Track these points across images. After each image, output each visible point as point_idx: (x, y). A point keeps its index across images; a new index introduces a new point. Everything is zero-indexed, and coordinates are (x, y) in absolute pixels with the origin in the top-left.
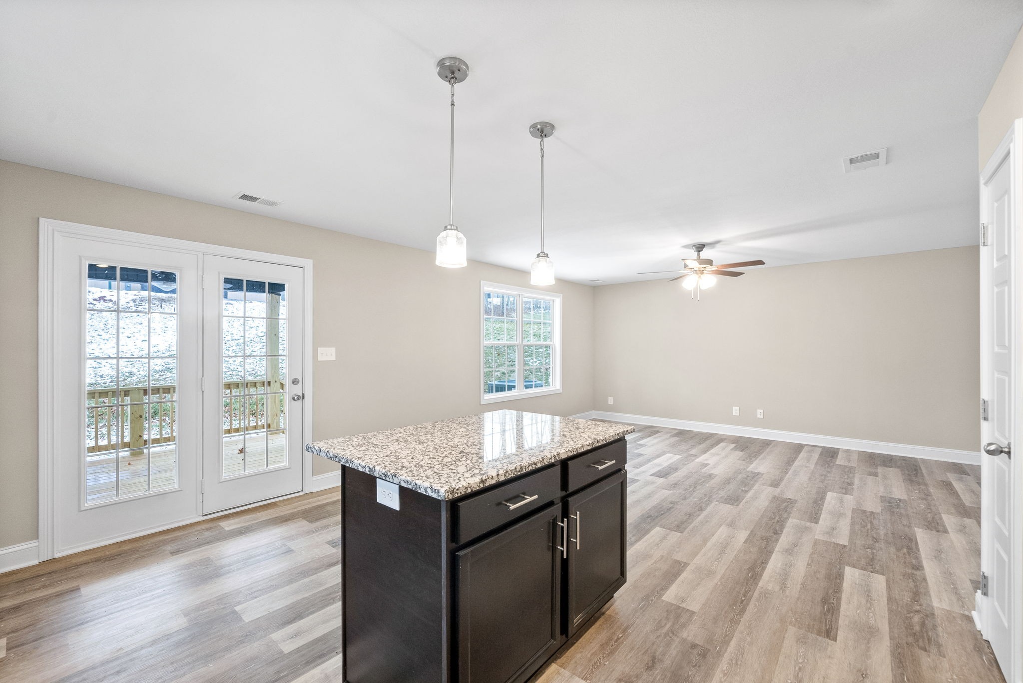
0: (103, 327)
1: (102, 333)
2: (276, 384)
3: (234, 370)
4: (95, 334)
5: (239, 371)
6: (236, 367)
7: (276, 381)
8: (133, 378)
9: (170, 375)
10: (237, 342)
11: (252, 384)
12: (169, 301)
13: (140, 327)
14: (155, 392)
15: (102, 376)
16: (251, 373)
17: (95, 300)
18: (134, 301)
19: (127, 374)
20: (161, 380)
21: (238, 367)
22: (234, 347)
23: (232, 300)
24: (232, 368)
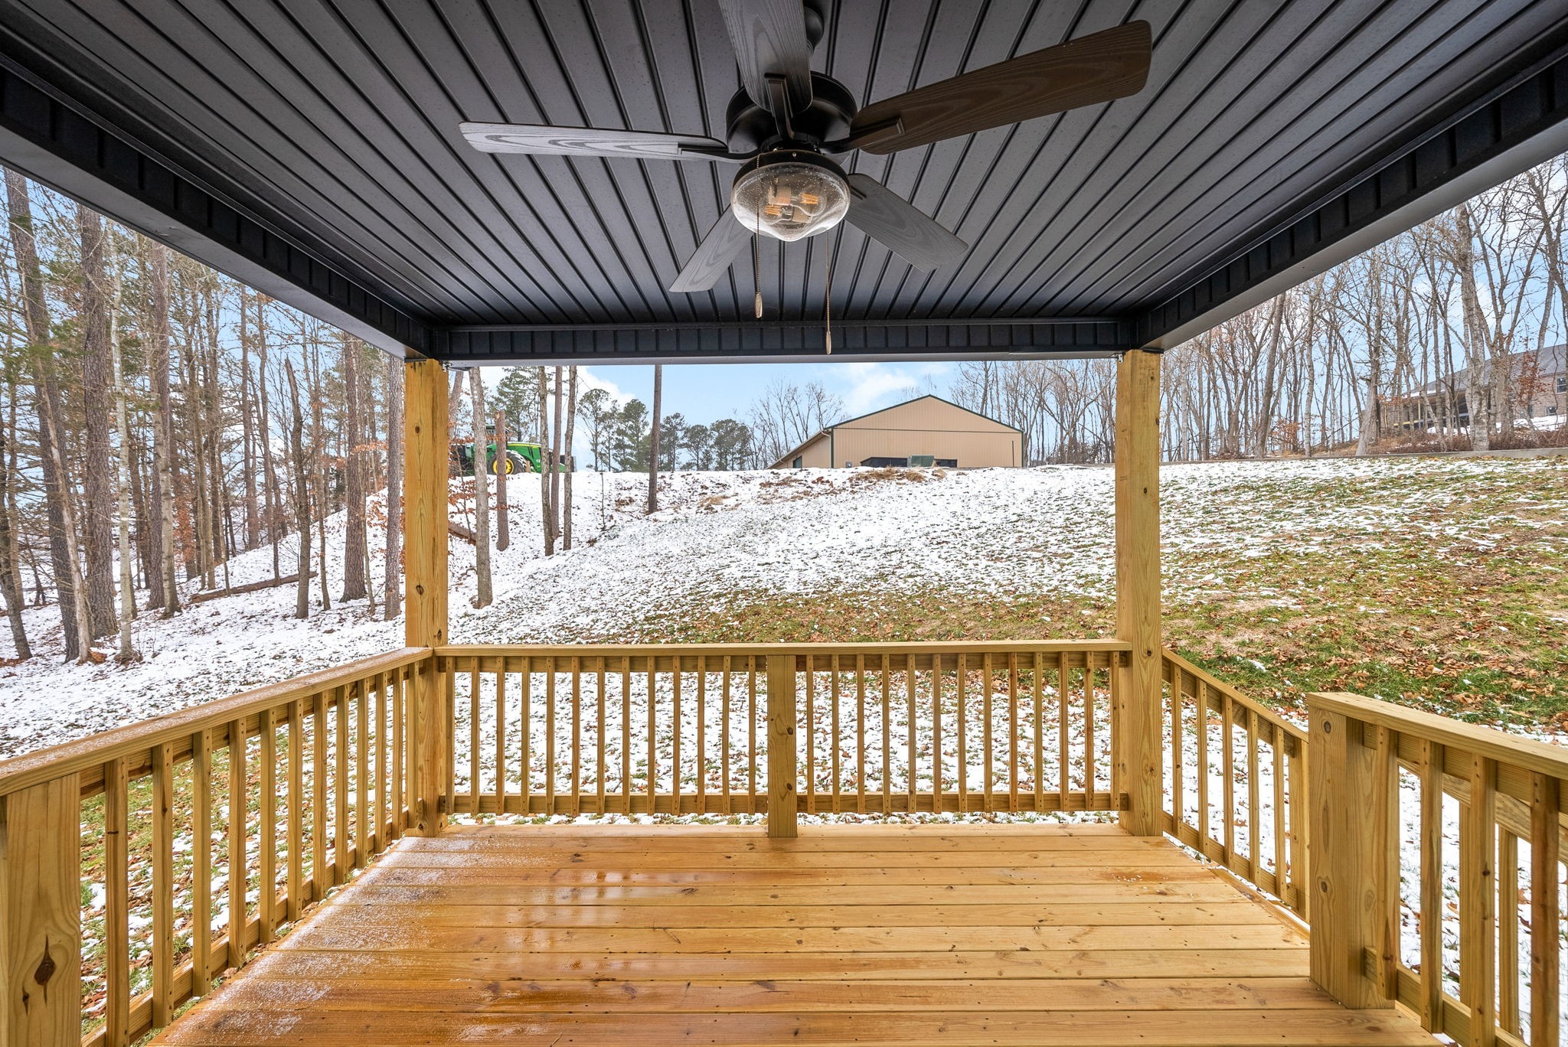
0: (816, 514)
1: (815, 522)
2: (1151, 662)
3: (976, 583)
4: (808, 525)
5: (985, 585)
6: (980, 576)
7: (1149, 653)
8: (840, 588)
9: (885, 585)
10: (977, 531)
11: (1073, 656)
12: (888, 476)
13: (854, 513)
14: (822, 662)
15: (805, 583)
16: (1007, 588)
17: (813, 482)
18: (851, 480)
19: (832, 582)
20: (872, 594)
21: (984, 576)
22: (974, 541)
23: (965, 469)
24: (973, 577)
